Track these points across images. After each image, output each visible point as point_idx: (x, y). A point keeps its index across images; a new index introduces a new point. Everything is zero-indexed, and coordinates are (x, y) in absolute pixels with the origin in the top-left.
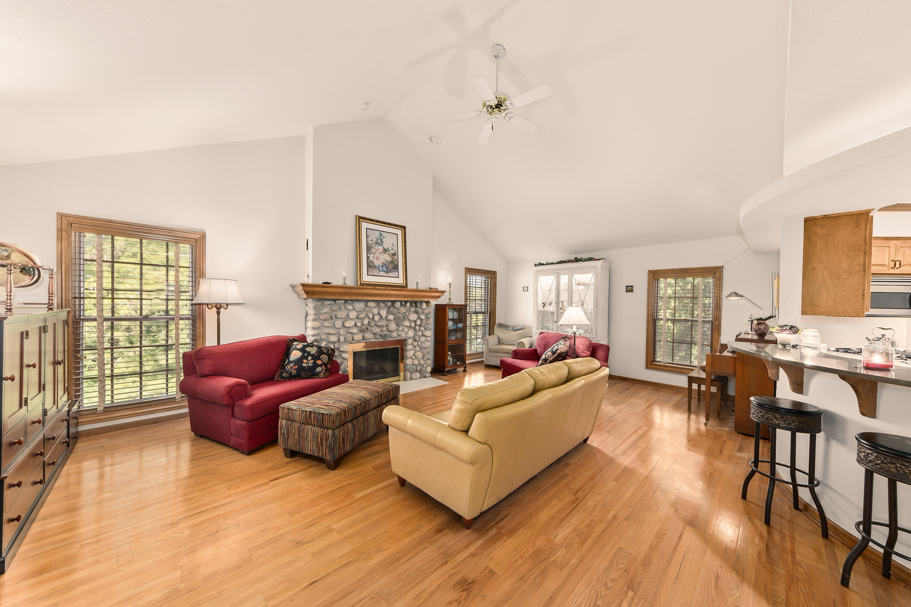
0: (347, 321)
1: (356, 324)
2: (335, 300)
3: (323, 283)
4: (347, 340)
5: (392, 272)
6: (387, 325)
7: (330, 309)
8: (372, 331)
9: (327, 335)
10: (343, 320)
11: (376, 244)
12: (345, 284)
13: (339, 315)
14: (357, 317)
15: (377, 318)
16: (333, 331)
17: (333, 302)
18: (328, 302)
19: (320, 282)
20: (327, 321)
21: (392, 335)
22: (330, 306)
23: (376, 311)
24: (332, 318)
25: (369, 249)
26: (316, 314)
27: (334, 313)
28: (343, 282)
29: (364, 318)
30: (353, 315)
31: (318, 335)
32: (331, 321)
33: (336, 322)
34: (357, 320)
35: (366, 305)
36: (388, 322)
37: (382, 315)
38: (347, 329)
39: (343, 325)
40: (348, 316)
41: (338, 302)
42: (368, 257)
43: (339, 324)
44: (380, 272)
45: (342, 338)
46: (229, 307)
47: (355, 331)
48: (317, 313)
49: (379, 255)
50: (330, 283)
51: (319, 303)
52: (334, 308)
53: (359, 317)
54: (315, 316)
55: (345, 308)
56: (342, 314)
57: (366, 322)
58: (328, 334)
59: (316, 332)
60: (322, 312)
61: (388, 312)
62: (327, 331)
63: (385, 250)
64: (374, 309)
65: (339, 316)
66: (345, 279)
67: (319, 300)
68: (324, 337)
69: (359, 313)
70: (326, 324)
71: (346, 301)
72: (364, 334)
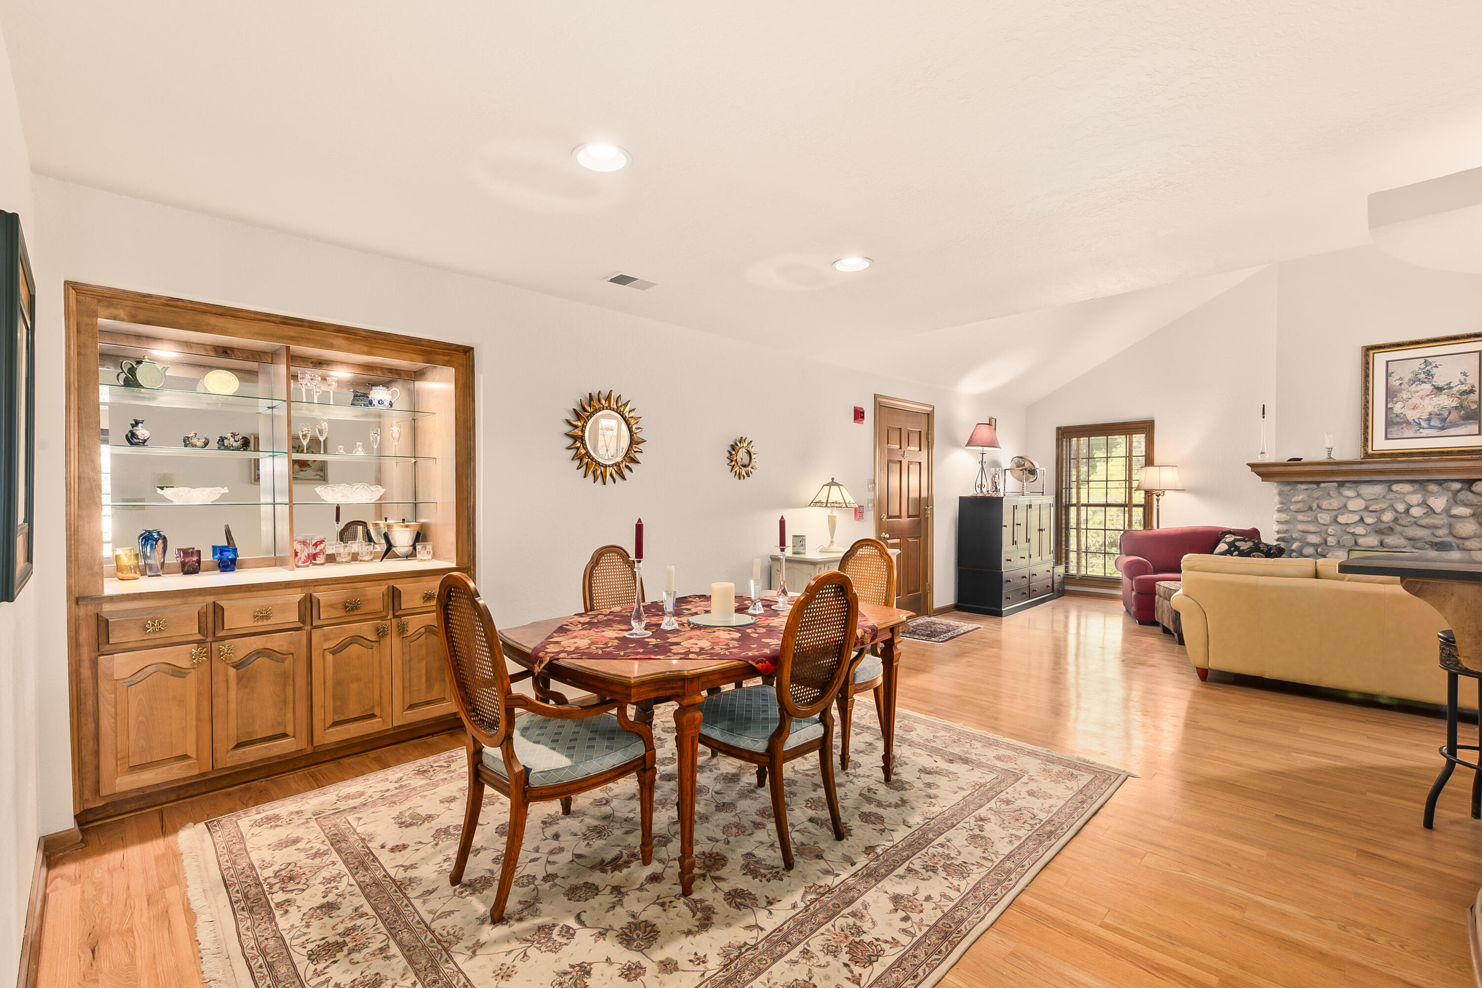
0: (1343, 514)
1: (1362, 519)
2: (1318, 483)
3: (1289, 460)
4: (1341, 543)
5: (1458, 426)
6: (1451, 526)
7: (1309, 496)
8: (1404, 534)
9: (1302, 534)
10: (1335, 513)
11: (1412, 382)
12: (1331, 458)
13: (1325, 504)
14: (1366, 509)
15: (1416, 512)
16: (1312, 528)
17: (1315, 486)
18: (1303, 487)
19: (1284, 459)
20: (1303, 514)
21: (1463, 544)
22: (1309, 492)
23: (1415, 499)
24: (1310, 508)
25: (1391, 394)
26: (1282, 503)
27: (1317, 501)
28: (1327, 456)
29: (1383, 511)
30: (1356, 504)
31: (1286, 531)
32: (1310, 513)
33: (1319, 515)
34: (1364, 514)
35: (1390, 490)
36: (1452, 520)
37: (1432, 506)
38: (1344, 527)
39: (1335, 521)
40: (1345, 506)
41: (1322, 485)
42: (1388, 410)
43: (1324, 518)
44: (1421, 430)
45: (1331, 541)
46: (1166, 492)
47: (1360, 530)
48: (1284, 501)
49: (1420, 400)
50: (1300, 460)
51: (1286, 488)
52: (1316, 495)
53: (1370, 509)
54: (1280, 506)
55: (1340, 494)
56: (1334, 503)
57: (1388, 517)
58: (1303, 532)
59: (1284, 527)
60: (1293, 500)
61: (1455, 500)
62: (1301, 527)
63: (1439, 389)
64: (1410, 496)
65: (1324, 507)
66: (1330, 450)
67: (1288, 483)
68: (1297, 535)
69: (1369, 503)
70: (1300, 517)
71: (1341, 484)
72: (1383, 537)
